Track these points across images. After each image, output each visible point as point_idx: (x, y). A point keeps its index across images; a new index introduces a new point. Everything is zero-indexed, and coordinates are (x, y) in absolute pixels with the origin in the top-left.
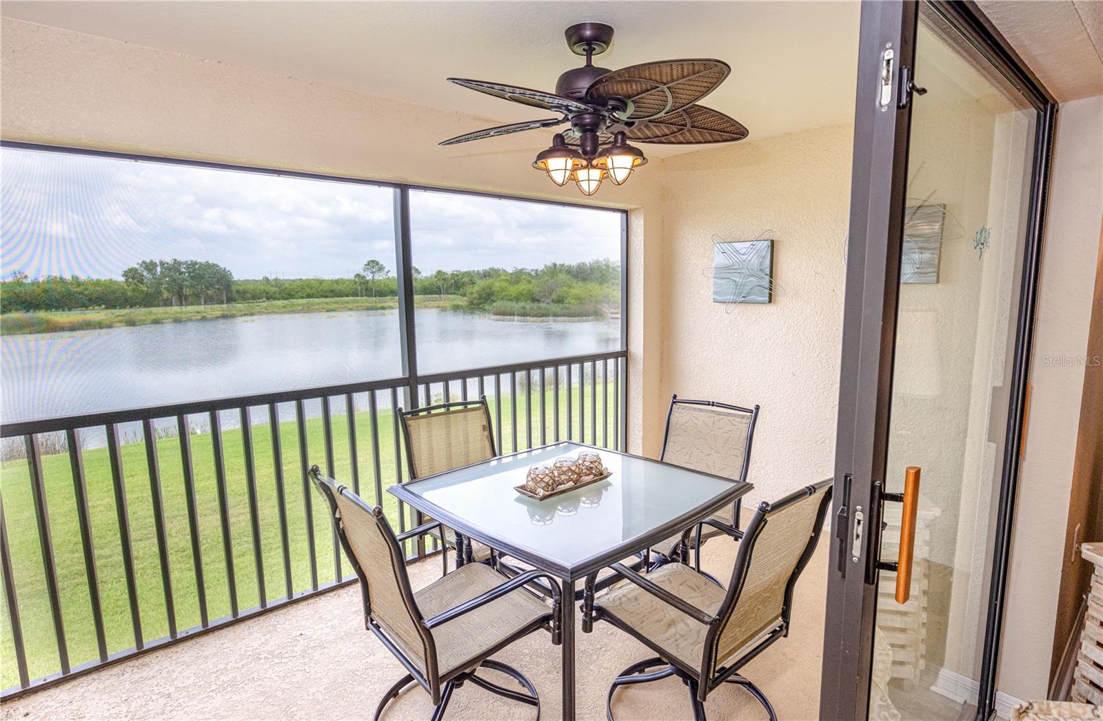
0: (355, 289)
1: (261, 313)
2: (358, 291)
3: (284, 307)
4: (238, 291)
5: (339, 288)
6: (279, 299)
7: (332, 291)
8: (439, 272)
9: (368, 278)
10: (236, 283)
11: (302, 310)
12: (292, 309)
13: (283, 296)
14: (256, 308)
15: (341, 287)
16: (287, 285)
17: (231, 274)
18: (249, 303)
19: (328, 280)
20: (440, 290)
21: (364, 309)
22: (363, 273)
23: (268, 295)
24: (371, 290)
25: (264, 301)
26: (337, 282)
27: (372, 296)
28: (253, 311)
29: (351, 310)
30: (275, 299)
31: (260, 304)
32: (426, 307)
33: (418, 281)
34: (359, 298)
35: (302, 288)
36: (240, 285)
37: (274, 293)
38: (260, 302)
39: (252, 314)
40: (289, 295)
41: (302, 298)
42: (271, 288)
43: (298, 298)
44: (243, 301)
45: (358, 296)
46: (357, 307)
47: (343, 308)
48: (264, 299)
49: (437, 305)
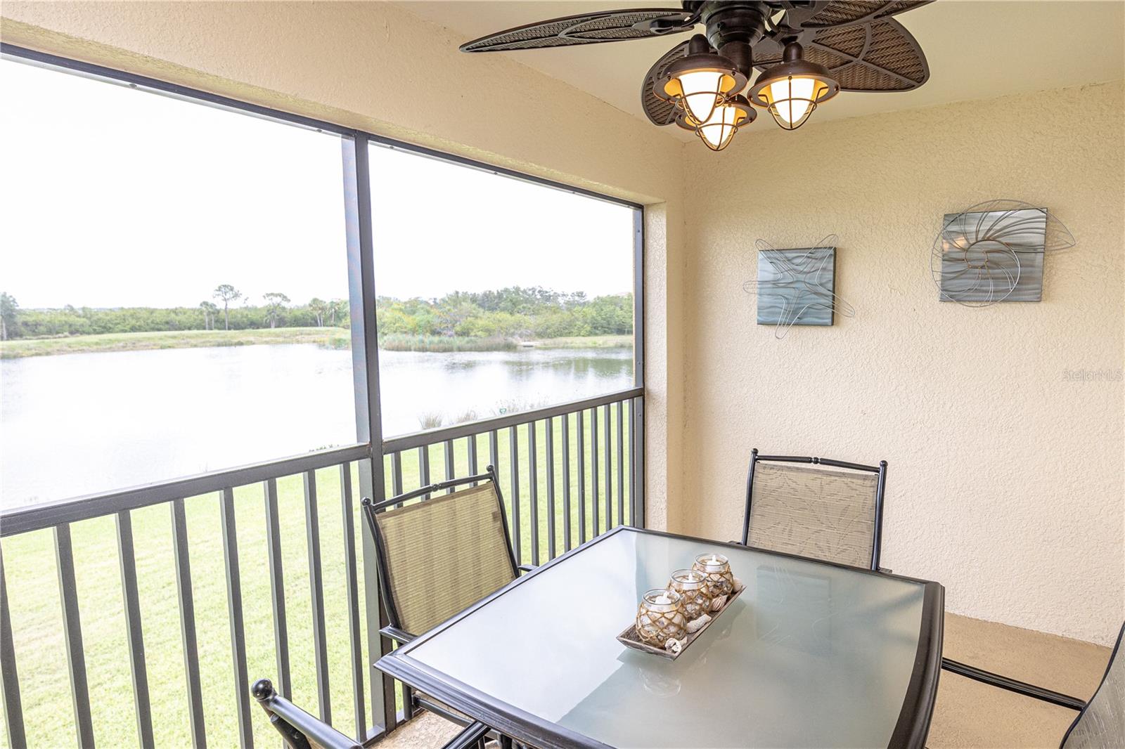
0: (202, 320)
1: (60, 352)
2: (204, 322)
3: (97, 344)
4: (26, 324)
5: (178, 318)
6: (89, 333)
7: (167, 323)
8: (315, 300)
9: (218, 307)
10: (21, 312)
11: (124, 347)
12: (108, 346)
13: (95, 330)
14: (54, 345)
15: (181, 318)
16: (100, 315)
17: (14, 301)
18: (43, 338)
19: (162, 310)
20: (316, 322)
21: (214, 346)
22: (210, 301)
23: (73, 328)
24: (224, 321)
25: (66, 337)
26: (175, 311)
27: (224, 329)
28: (49, 350)
29: (195, 346)
30: (83, 333)
31: (58, 340)
32: (298, 342)
33: (288, 311)
34: (207, 331)
35: (124, 319)
36: (29, 315)
37: (82, 325)
38: (59, 337)
39: (48, 354)
40: (104, 327)
41: (125, 331)
42: (78, 319)
43: (117, 332)
44: (34, 336)
45: (204, 329)
46: (204, 342)
47: (185, 344)
48: (66, 334)
49: (312, 339)
